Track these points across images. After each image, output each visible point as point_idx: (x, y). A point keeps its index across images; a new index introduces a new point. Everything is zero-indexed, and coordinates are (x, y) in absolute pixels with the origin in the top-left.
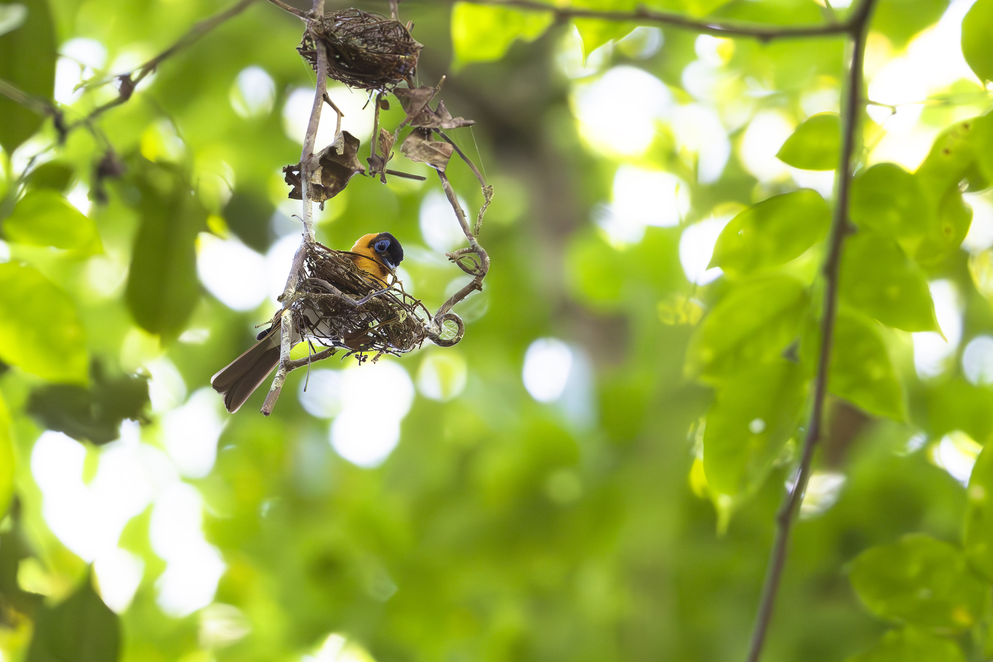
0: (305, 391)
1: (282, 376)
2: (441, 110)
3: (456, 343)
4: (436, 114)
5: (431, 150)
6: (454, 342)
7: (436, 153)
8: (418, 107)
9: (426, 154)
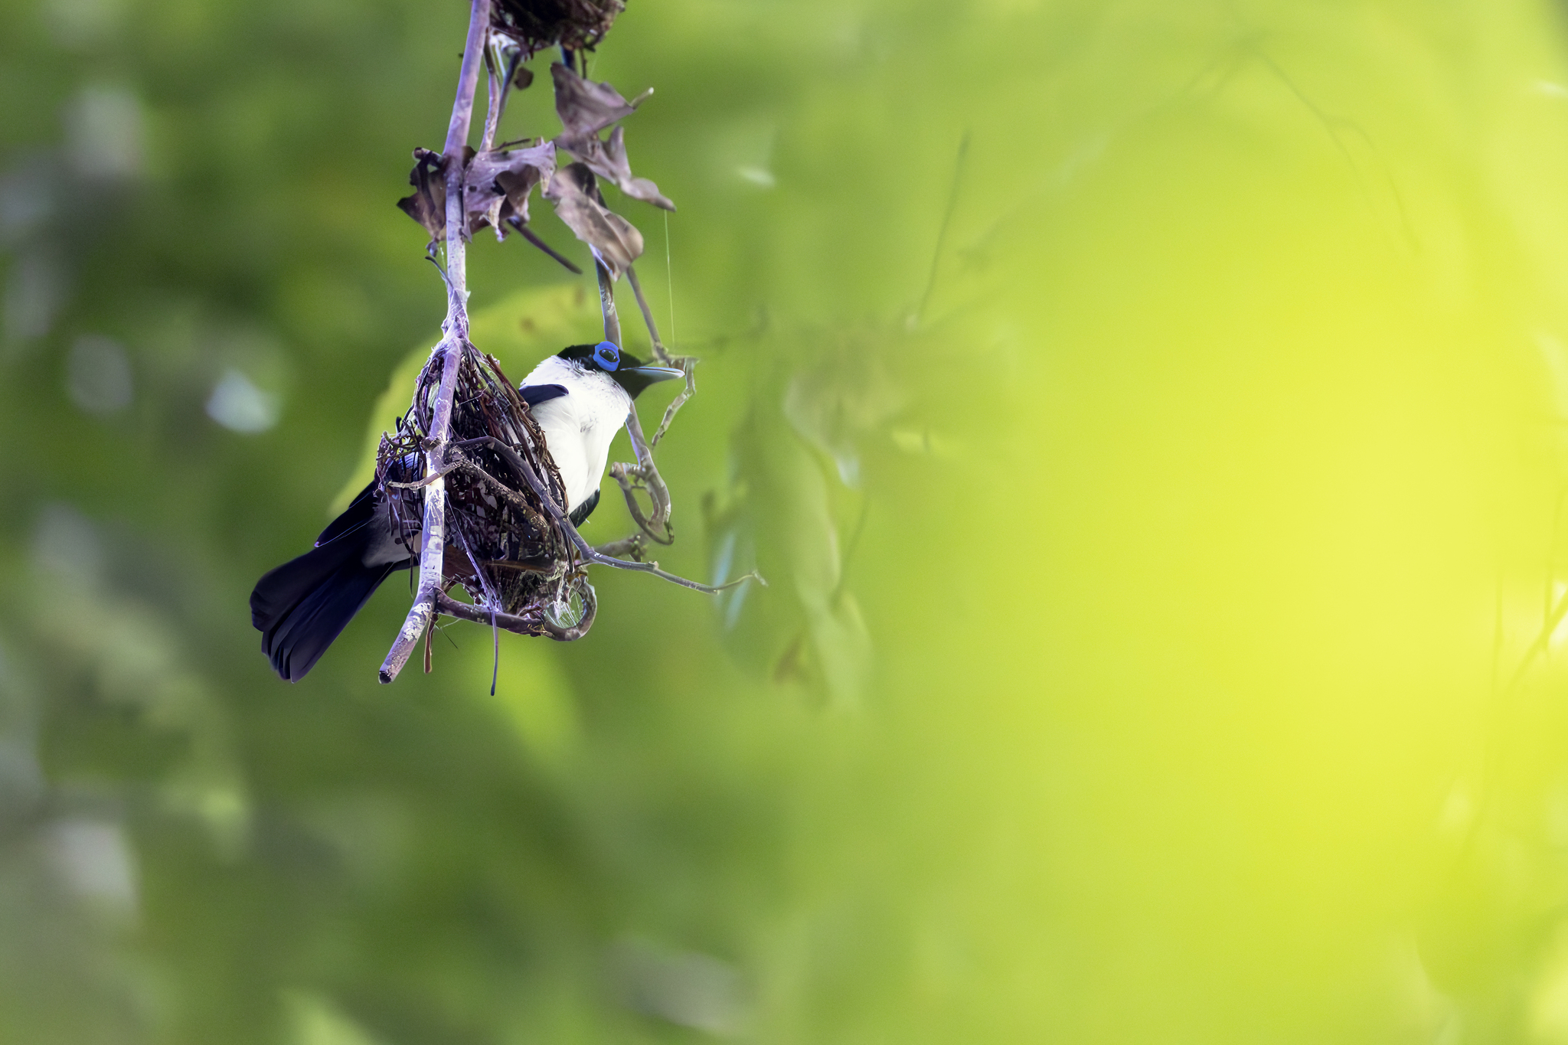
0: (493, 694)
1: (424, 616)
2: (617, 148)
3: (569, 640)
4: (606, 148)
5: (604, 227)
6: (566, 637)
7: (612, 237)
8: (585, 127)
9: (592, 229)
